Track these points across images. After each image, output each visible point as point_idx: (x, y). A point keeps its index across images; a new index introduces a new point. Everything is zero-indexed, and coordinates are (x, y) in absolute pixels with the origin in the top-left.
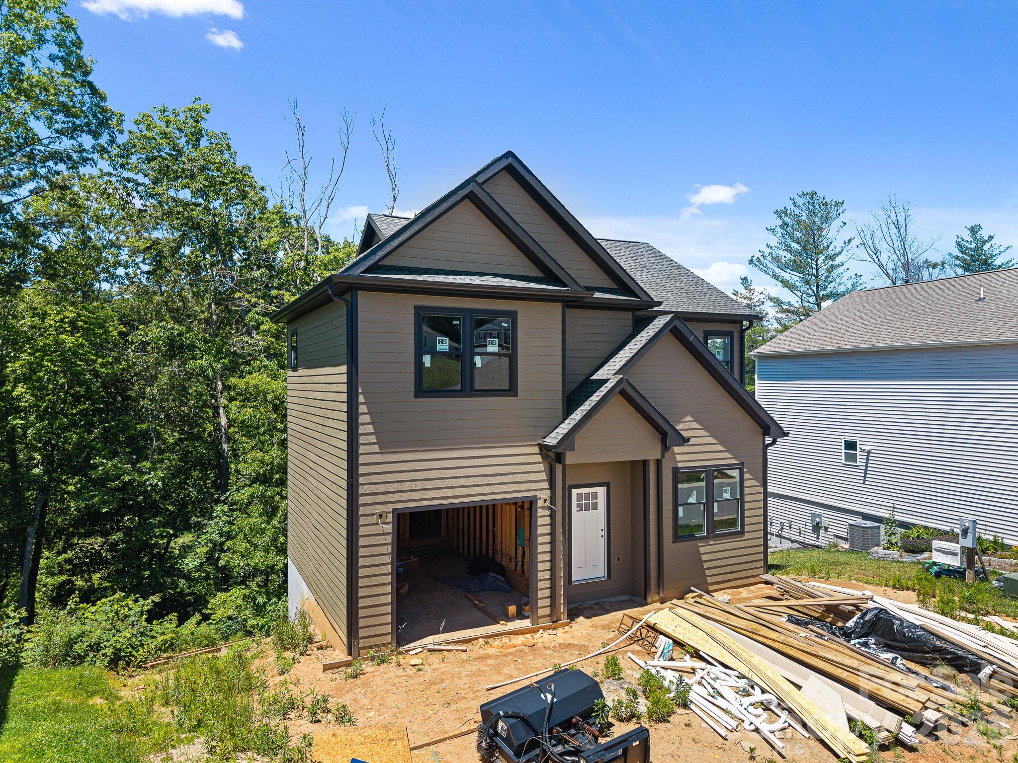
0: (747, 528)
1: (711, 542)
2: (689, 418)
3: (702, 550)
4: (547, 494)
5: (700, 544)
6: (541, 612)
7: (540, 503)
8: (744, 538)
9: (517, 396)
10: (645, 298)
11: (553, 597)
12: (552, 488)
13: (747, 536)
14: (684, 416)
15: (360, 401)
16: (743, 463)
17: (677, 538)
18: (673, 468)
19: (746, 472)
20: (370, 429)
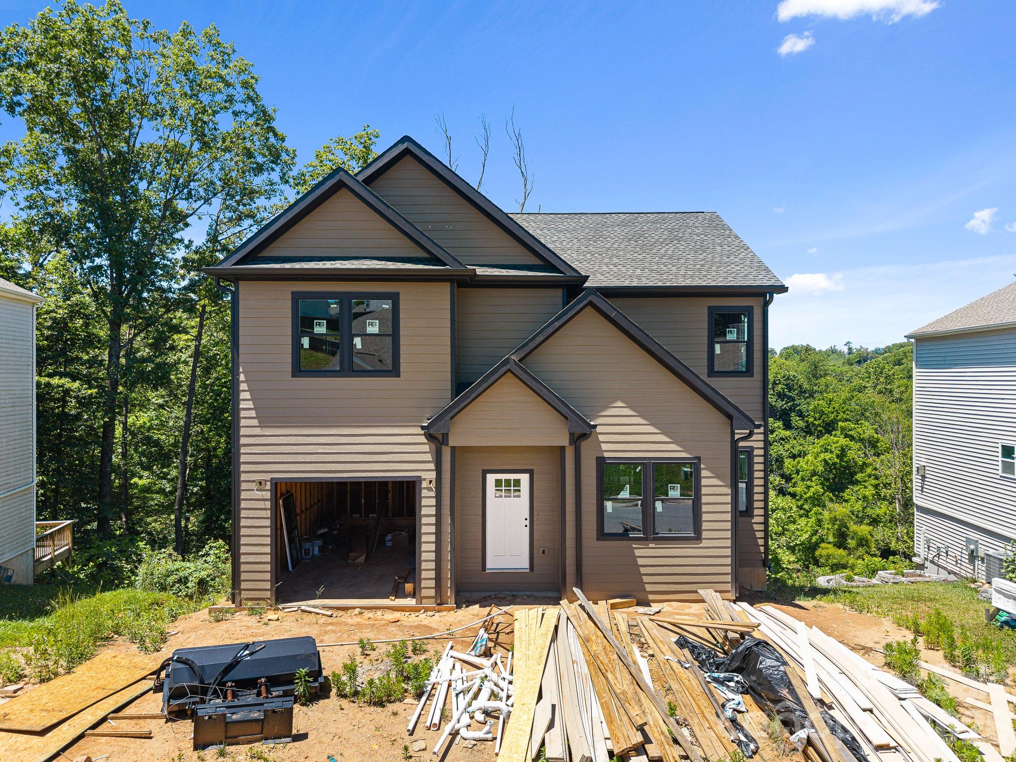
0: (705, 534)
1: (651, 545)
2: (620, 404)
3: (637, 553)
4: (433, 475)
5: (634, 546)
6: (424, 593)
7: (424, 484)
8: (701, 545)
9: (399, 376)
10: (569, 273)
11: (438, 579)
12: (439, 470)
13: (705, 543)
14: (615, 401)
15: (240, 379)
16: (699, 458)
17: (602, 535)
18: (598, 458)
19: (704, 469)
20: (250, 405)
